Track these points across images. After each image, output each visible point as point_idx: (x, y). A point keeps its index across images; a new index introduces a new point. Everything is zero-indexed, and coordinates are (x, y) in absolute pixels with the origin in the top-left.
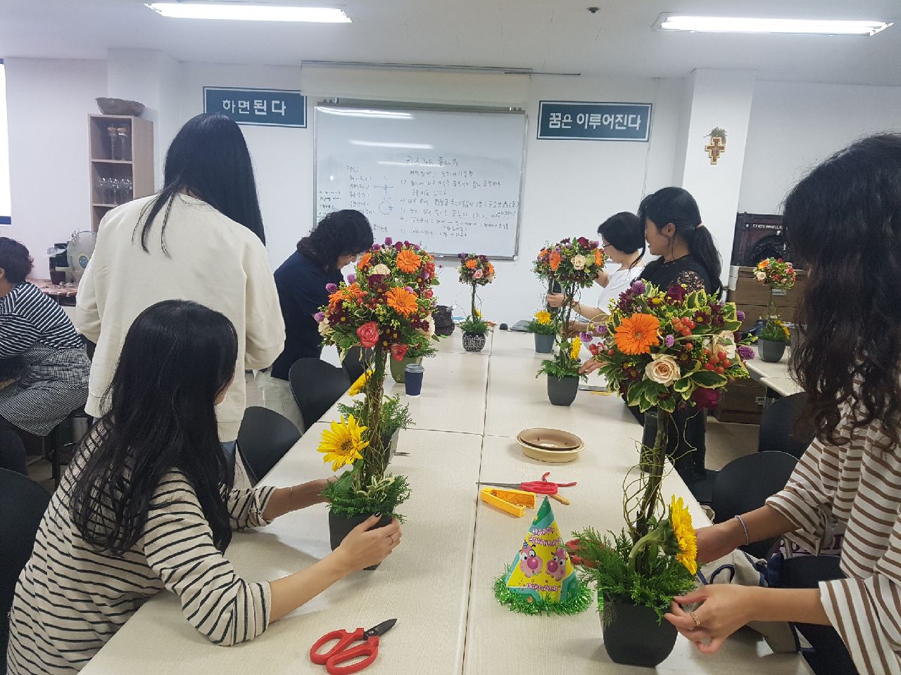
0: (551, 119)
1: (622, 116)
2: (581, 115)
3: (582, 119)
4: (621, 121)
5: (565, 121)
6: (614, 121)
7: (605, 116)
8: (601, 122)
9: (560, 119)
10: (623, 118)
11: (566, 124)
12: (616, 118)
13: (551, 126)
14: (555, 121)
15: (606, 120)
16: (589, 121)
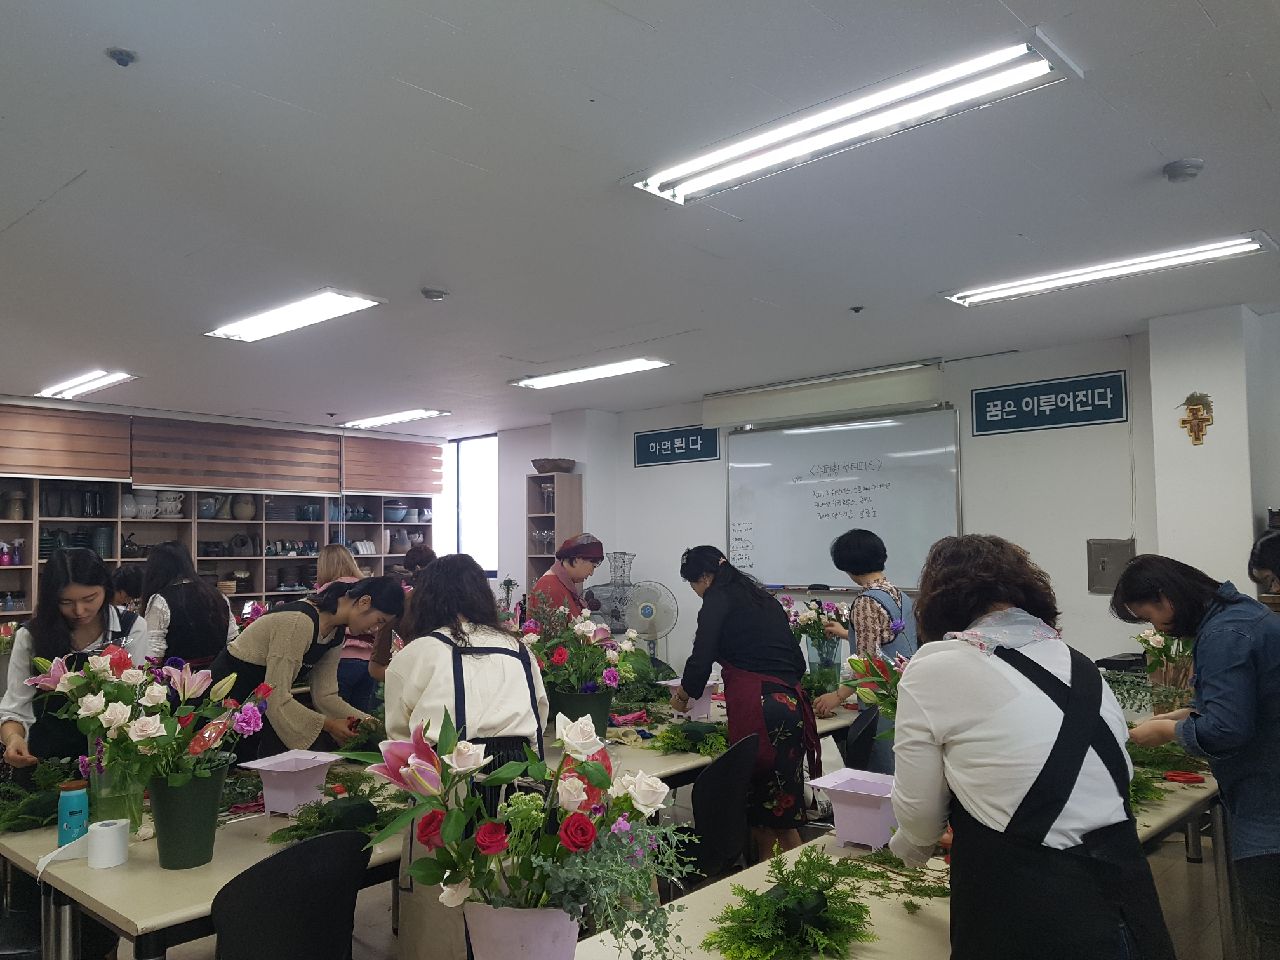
0: (988, 409)
1: (1084, 392)
2: (1028, 399)
3: (1029, 404)
4: (1084, 399)
5: (1007, 409)
6: (1074, 401)
7: (1061, 395)
8: (1056, 404)
9: (999, 408)
10: (1086, 396)
11: (1008, 413)
12: (1075, 397)
13: (989, 419)
14: (994, 412)
15: (1063, 400)
16: (1039, 406)
